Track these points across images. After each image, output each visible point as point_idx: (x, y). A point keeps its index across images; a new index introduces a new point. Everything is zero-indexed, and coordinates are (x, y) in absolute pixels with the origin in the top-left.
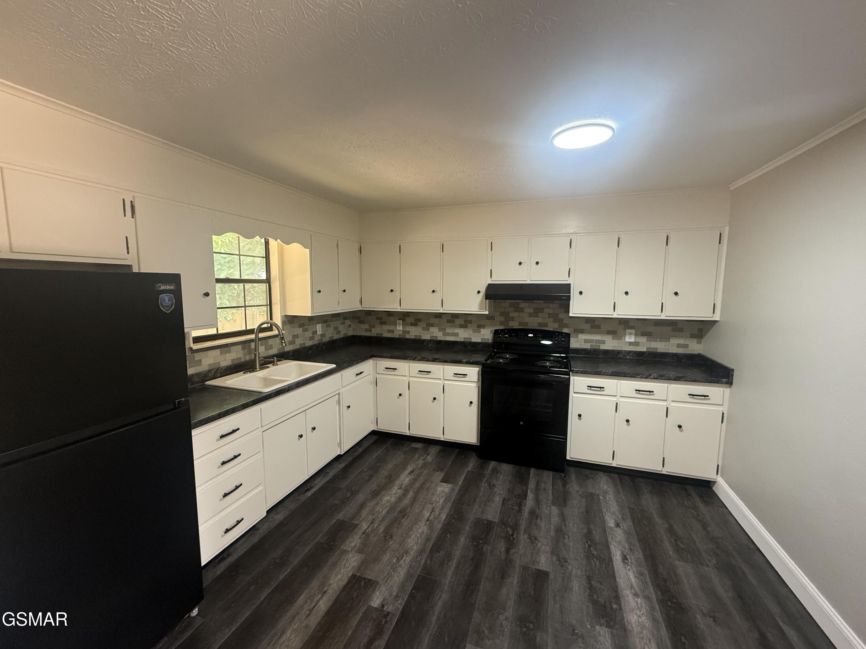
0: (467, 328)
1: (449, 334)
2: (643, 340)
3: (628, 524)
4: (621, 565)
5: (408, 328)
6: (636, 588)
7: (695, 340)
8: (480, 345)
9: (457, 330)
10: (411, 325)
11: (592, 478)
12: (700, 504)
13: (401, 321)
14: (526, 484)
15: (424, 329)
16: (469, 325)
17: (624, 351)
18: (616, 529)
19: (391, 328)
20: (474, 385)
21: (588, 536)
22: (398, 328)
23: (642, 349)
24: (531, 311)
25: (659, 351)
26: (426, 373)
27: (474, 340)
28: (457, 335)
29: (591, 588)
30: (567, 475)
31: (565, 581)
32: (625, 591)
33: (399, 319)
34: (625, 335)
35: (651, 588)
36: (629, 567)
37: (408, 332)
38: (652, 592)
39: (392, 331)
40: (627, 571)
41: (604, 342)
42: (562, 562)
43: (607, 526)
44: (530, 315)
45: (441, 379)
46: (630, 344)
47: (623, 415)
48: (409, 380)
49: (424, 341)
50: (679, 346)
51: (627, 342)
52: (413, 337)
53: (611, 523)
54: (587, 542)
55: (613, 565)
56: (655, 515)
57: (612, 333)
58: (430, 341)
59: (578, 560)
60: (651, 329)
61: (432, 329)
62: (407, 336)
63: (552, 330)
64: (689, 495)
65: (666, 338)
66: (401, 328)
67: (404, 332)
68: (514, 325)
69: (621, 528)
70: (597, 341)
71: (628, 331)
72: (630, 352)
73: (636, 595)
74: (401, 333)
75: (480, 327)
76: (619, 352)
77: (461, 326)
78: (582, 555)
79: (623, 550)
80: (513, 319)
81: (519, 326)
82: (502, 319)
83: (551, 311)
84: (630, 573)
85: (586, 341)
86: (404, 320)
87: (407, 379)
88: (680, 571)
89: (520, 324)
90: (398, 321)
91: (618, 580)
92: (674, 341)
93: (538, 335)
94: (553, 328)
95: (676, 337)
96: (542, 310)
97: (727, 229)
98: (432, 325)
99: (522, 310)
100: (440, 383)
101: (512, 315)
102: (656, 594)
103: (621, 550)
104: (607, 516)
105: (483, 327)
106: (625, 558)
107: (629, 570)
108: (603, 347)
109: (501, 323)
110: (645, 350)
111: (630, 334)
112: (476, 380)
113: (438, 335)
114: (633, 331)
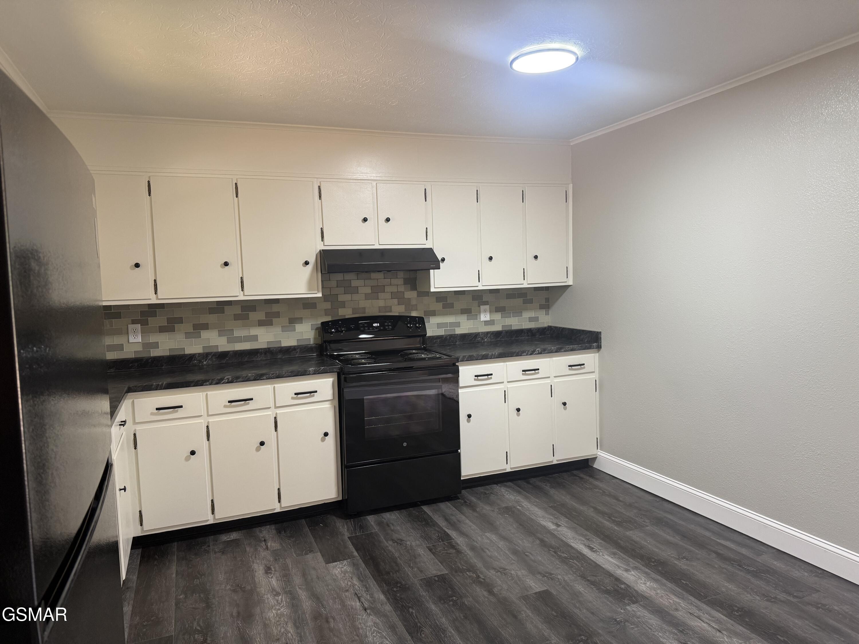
0: (272, 325)
1: (240, 340)
2: (498, 316)
3: (563, 521)
4: (594, 555)
5: (153, 338)
6: (622, 565)
7: (544, 311)
8: (298, 350)
9: (255, 331)
10: (161, 331)
11: (491, 493)
12: (597, 483)
13: (139, 326)
14: (434, 524)
15: (188, 335)
16: (275, 320)
17: (482, 332)
18: (559, 529)
19: (117, 340)
20: (327, 405)
21: (543, 543)
22: (132, 340)
23: (497, 328)
24: (368, 290)
25: (513, 328)
26: (243, 402)
27: (286, 343)
28: (255, 338)
29: (593, 583)
30: (465, 499)
31: (568, 589)
32: (616, 572)
33: (134, 322)
34: (480, 312)
35: (631, 560)
36: (601, 554)
37: (156, 345)
38: (634, 562)
39: (120, 347)
40: (603, 557)
41: (458, 325)
42: (549, 576)
43: (551, 529)
44: (367, 297)
45: (269, 408)
46: (486, 323)
47: (513, 403)
48: (208, 422)
49: (192, 357)
50: (531, 319)
51: (483, 321)
52: (167, 354)
53: (552, 527)
54: (550, 550)
55: (588, 557)
56: (574, 504)
57: (466, 311)
58: (205, 356)
59: (560, 568)
60: (503, 303)
61: (205, 334)
62: (155, 353)
63: (397, 314)
64: (581, 478)
65: (518, 312)
66: (139, 339)
67: (147, 346)
68: (346, 313)
69: (561, 526)
70: (452, 324)
71: (482, 307)
72: (488, 333)
73: (627, 570)
74: (140, 348)
75: (293, 321)
76: (477, 335)
77: (261, 323)
78: (558, 562)
79: (582, 542)
80: (343, 305)
81: (353, 314)
82: (328, 305)
83: (394, 289)
84: (606, 557)
85: (439, 326)
86: (144, 323)
87: (203, 421)
88: (635, 538)
89: (354, 310)
90: (131, 327)
91: (603, 566)
92: (527, 315)
93: (386, 324)
94: (399, 313)
95: (526, 309)
96: (382, 289)
97: (571, 186)
98: (205, 327)
99: (355, 291)
100: (270, 414)
101: (342, 298)
102: (638, 562)
103: (582, 543)
104: (541, 522)
105: (300, 320)
106: (591, 549)
107: (603, 555)
108: (459, 331)
109: (327, 312)
110: (501, 329)
111: (485, 311)
112: (330, 397)
113: (219, 344)
114: (487, 307)
